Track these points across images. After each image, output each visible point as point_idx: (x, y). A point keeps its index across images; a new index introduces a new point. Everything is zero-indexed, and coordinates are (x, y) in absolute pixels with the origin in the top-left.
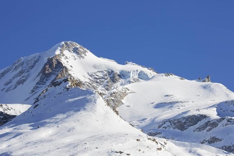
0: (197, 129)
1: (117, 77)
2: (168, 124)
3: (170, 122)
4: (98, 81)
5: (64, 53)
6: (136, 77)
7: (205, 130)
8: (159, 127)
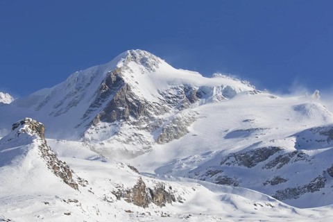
0: (267, 165)
1: (195, 96)
2: (233, 159)
3: (235, 157)
4: (171, 101)
5: (128, 65)
6: (220, 94)
7: (276, 167)
8: (222, 163)
